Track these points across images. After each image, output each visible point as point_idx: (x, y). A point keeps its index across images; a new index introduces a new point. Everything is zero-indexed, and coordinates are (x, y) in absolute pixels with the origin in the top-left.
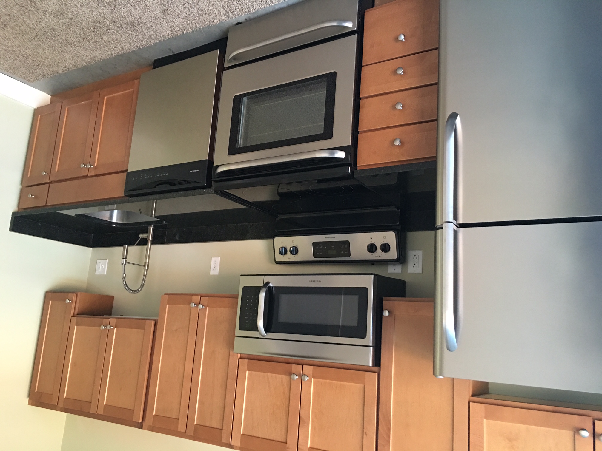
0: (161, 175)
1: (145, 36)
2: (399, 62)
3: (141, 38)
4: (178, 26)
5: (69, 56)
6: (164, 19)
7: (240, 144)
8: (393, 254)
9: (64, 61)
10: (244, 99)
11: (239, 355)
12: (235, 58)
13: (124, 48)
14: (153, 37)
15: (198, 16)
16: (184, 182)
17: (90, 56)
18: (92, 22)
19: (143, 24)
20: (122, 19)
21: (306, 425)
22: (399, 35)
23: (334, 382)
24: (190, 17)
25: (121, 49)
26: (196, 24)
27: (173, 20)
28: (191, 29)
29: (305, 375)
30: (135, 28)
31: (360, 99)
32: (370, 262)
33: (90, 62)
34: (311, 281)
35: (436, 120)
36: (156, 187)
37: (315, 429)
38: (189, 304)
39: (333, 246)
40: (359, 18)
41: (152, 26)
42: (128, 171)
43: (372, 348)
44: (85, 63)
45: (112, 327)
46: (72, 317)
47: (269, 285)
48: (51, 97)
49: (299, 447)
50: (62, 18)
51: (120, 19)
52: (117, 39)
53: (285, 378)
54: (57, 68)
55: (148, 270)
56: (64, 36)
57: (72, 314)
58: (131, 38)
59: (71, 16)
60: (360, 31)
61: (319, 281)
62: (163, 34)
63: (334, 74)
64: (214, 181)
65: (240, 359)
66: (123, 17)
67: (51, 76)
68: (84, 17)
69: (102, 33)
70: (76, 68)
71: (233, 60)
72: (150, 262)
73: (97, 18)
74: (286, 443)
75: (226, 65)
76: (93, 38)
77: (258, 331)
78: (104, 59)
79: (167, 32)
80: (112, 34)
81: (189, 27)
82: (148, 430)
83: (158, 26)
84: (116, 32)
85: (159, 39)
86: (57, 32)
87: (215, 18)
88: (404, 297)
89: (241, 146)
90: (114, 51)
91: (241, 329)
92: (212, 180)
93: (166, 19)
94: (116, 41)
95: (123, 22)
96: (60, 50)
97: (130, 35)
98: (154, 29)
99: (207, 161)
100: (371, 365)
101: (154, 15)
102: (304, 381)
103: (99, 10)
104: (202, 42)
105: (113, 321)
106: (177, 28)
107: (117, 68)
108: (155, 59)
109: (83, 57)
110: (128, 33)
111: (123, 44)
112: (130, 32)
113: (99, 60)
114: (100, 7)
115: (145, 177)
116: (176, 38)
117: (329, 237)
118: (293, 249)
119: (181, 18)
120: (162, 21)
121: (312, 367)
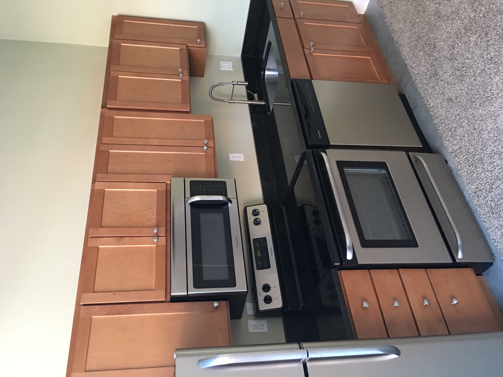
0: (312, 107)
1: (426, 85)
2: (434, 301)
3: (424, 82)
4: (438, 111)
5: (401, 26)
6: (444, 100)
7: (347, 170)
8: (263, 307)
9: (397, 21)
10: (384, 170)
11: (169, 182)
12: (418, 160)
13: (413, 69)
14: (426, 92)
15: (449, 127)
16: (309, 127)
17: (404, 43)
18: (434, 41)
19: (437, 83)
20: (440, 66)
21: (117, 243)
22: (457, 300)
23: (155, 263)
24: (448, 121)
25: (412, 67)
26: (442, 127)
27: (444, 107)
28: (437, 122)
29: (158, 239)
30: (433, 77)
31: (398, 269)
32: (254, 287)
33: (398, 43)
34: (236, 238)
35: (389, 337)
36: (302, 104)
37: (114, 251)
38: (206, 138)
39: (265, 254)
40: (466, 263)
41: (436, 90)
42: (312, 80)
43: (186, 294)
44: (396, 39)
45: (181, 78)
46: (186, 46)
47: (229, 203)
48: (363, 14)
49: (98, 238)
50: (435, 17)
51: (440, 64)
52: (421, 63)
53: (154, 222)
54: (390, 16)
55: (228, 103)
56: (419, 20)
57: (189, 45)
58: (423, 74)
59: (437, 24)
60: (455, 265)
61: (237, 245)
62: (430, 100)
63: (416, 246)
64: (313, 150)
65: (165, 184)
66: (441, 66)
67: (382, 13)
68: (438, 35)
69: (425, 51)
70: (391, 32)
71: (415, 159)
72: (235, 104)
73: (439, 45)
74: (101, 227)
75: (411, 154)
76: (420, 44)
77: (191, 196)
78: (402, 54)
79: (432, 103)
80: (425, 59)
81: (439, 121)
82: (101, 113)
83: (437, 95)
84: (427, 61)
85: (425, 97)
86: (422, 14)
87: (449, 142)
88: (231, 319)
89: (345, 171)
90: (410, 61)
91: (191, 182)
92: (314, 149)
93: (444, 101)
94: (419, 62)
95: (437, 67)
96: (407, 18)
97: (426, 74)
98: (434, 92)
99: (328, 144)
100: (172, 294)
101: (446, 91)
102: (153, 238)
103: (445, 47)
104: (426, 133)
105: (187, 78)
106: (437, 111)
107: (395, 65)
108: (406, 95)
109: (402, 36)
110: (427, 71)
111: (417, 68)
112: (428, 73)
113: (401, 50)
114: (449, 48)
115: (310, 94)
116: (427, 111)
117: (272, 250)
118: (258, 221)
119: (446, 114)
120: (441, 99)
121: (165, 244)
